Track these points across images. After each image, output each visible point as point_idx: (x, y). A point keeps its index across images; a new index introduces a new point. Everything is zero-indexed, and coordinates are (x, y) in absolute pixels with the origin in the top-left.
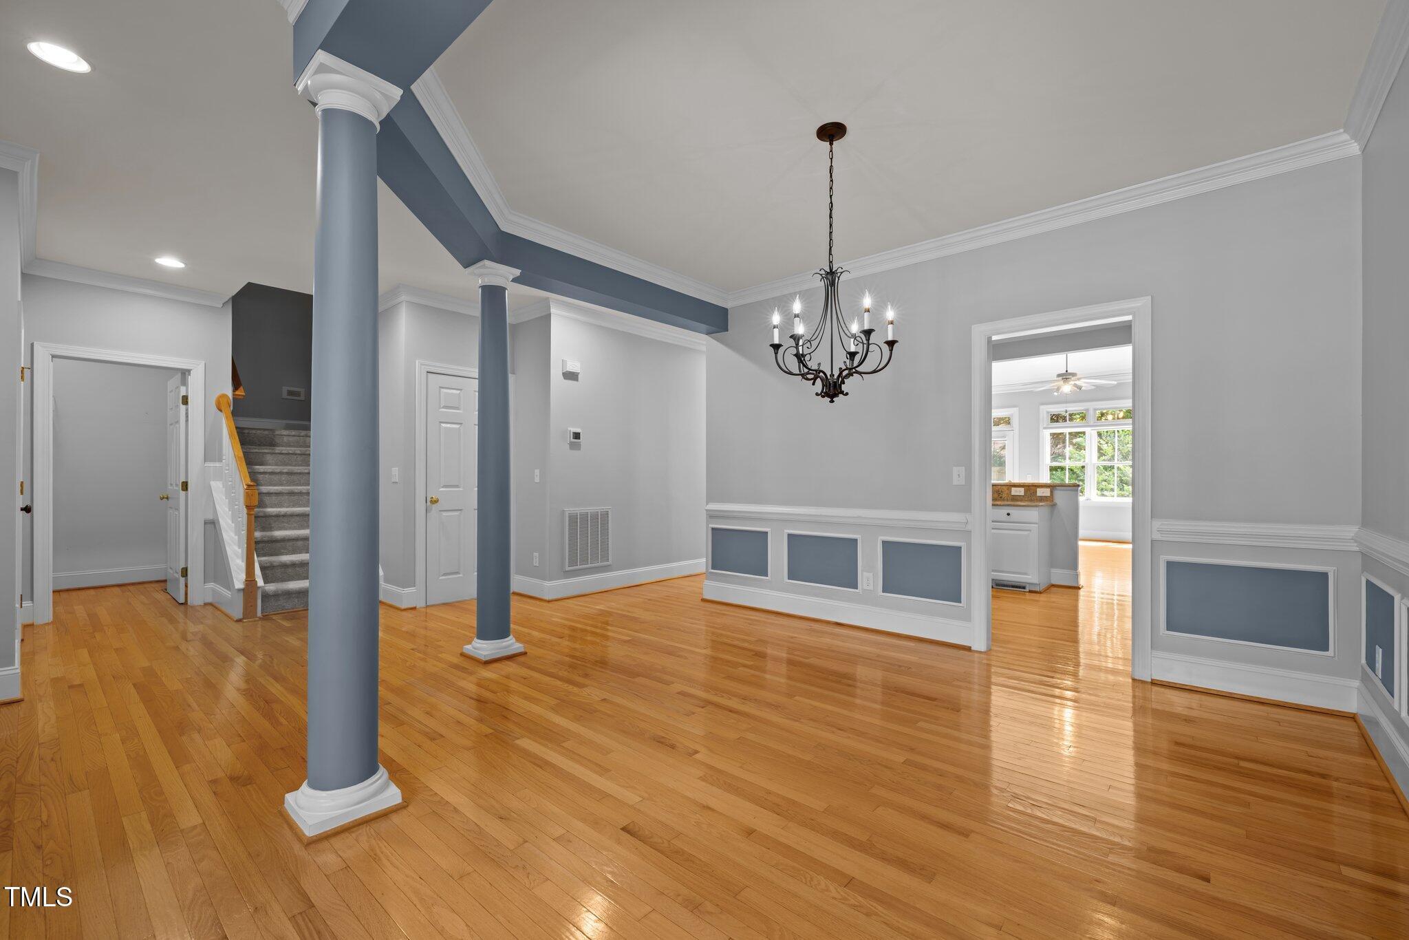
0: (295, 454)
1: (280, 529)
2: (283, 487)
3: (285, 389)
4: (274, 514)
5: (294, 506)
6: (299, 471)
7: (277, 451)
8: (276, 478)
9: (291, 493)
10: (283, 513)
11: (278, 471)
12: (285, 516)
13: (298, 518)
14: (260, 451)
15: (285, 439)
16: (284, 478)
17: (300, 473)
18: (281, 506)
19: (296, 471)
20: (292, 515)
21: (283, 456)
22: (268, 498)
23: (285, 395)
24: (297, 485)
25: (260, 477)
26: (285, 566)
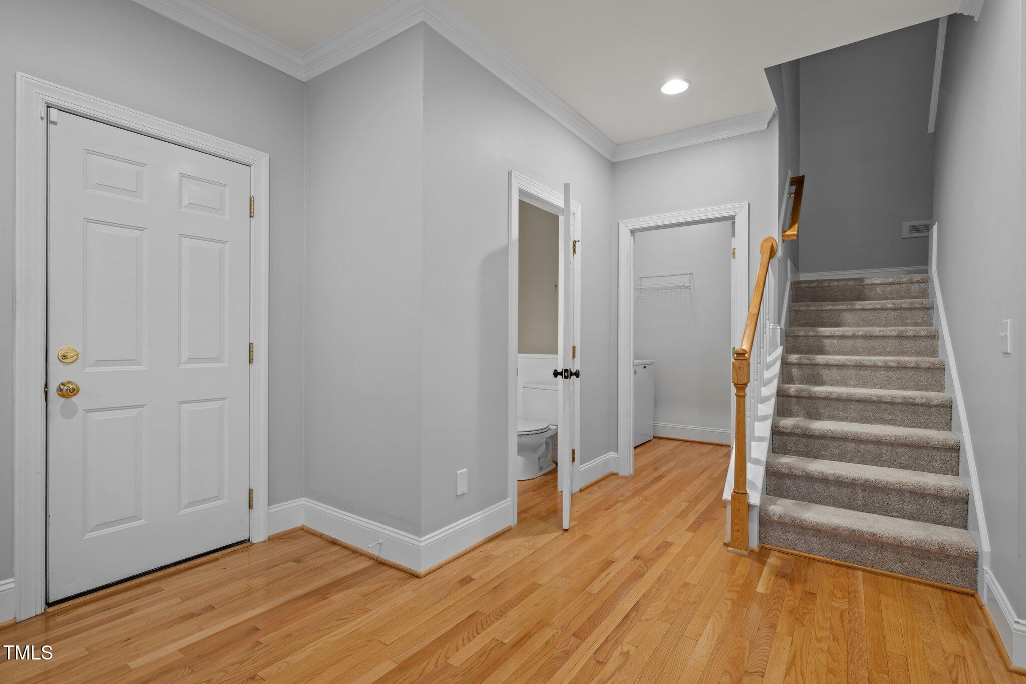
0: (884, 309)
1: (832, 418)
2: (846, 357)
3: (906, 225)
4: (822, 395)
5: (864, 385)
6: (882, 334)
7: (858, 307)
8: (848, 343)
9: (859, 366)
10: (835, 395)
11: (850, 333)
12: (839, 399)
13: (860, 406)
14: (836, 307)
15: (879, 290)
16: (859, 343)
17: (885, 337)
18: (846, 385)
19: (877, 333)
20: (849, 400)
21: (868, 313)
22: (827, 371)
23: (906, 233)
24: (879, 354)
25: (827, 342)
26: (810, 478)
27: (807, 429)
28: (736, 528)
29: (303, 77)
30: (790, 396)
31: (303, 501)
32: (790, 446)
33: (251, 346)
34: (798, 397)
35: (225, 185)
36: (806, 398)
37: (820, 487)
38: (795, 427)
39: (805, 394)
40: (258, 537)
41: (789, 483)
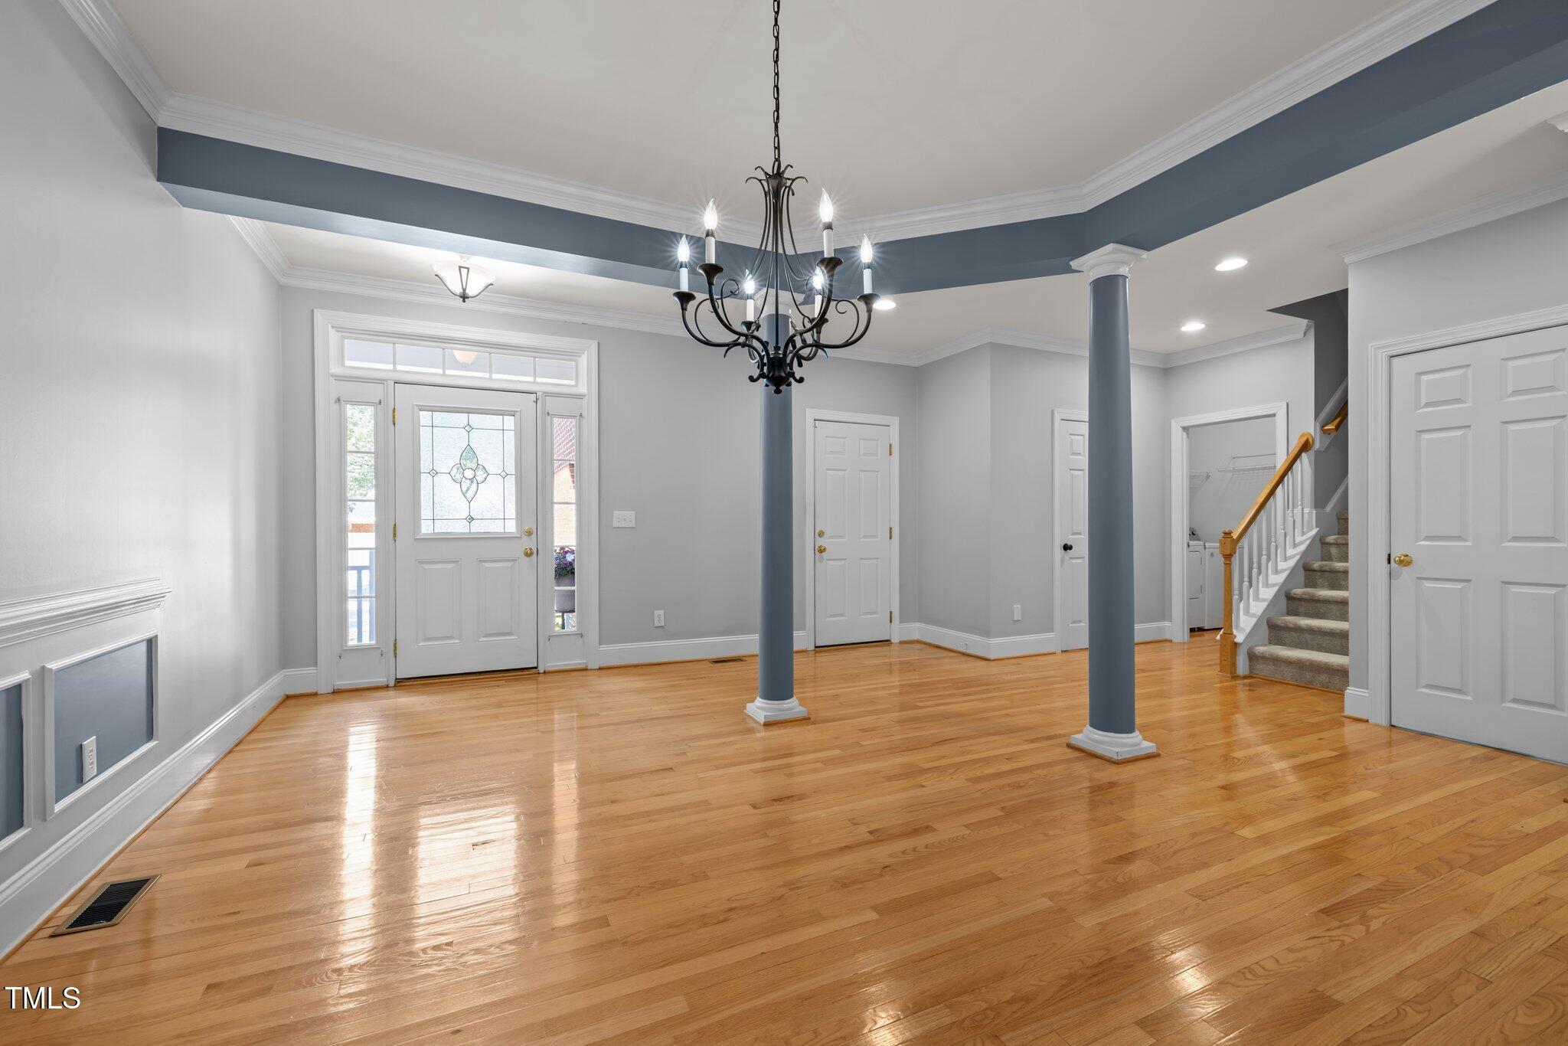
26: (1299, 629)
27: (1314, 595)
28: (1224, 658)
29: (916, 364)
30: (1315, 571)
31: (917, 624)
32: (1301, 609)
33: (891, 529)
34: (1322, 571)
35: (877, 440)
36: (1329, 572)
37: (1308, 637)
38: (1304, 593)
39: (1327, 569)
40: (895, 640)
41: (1285, 634)
